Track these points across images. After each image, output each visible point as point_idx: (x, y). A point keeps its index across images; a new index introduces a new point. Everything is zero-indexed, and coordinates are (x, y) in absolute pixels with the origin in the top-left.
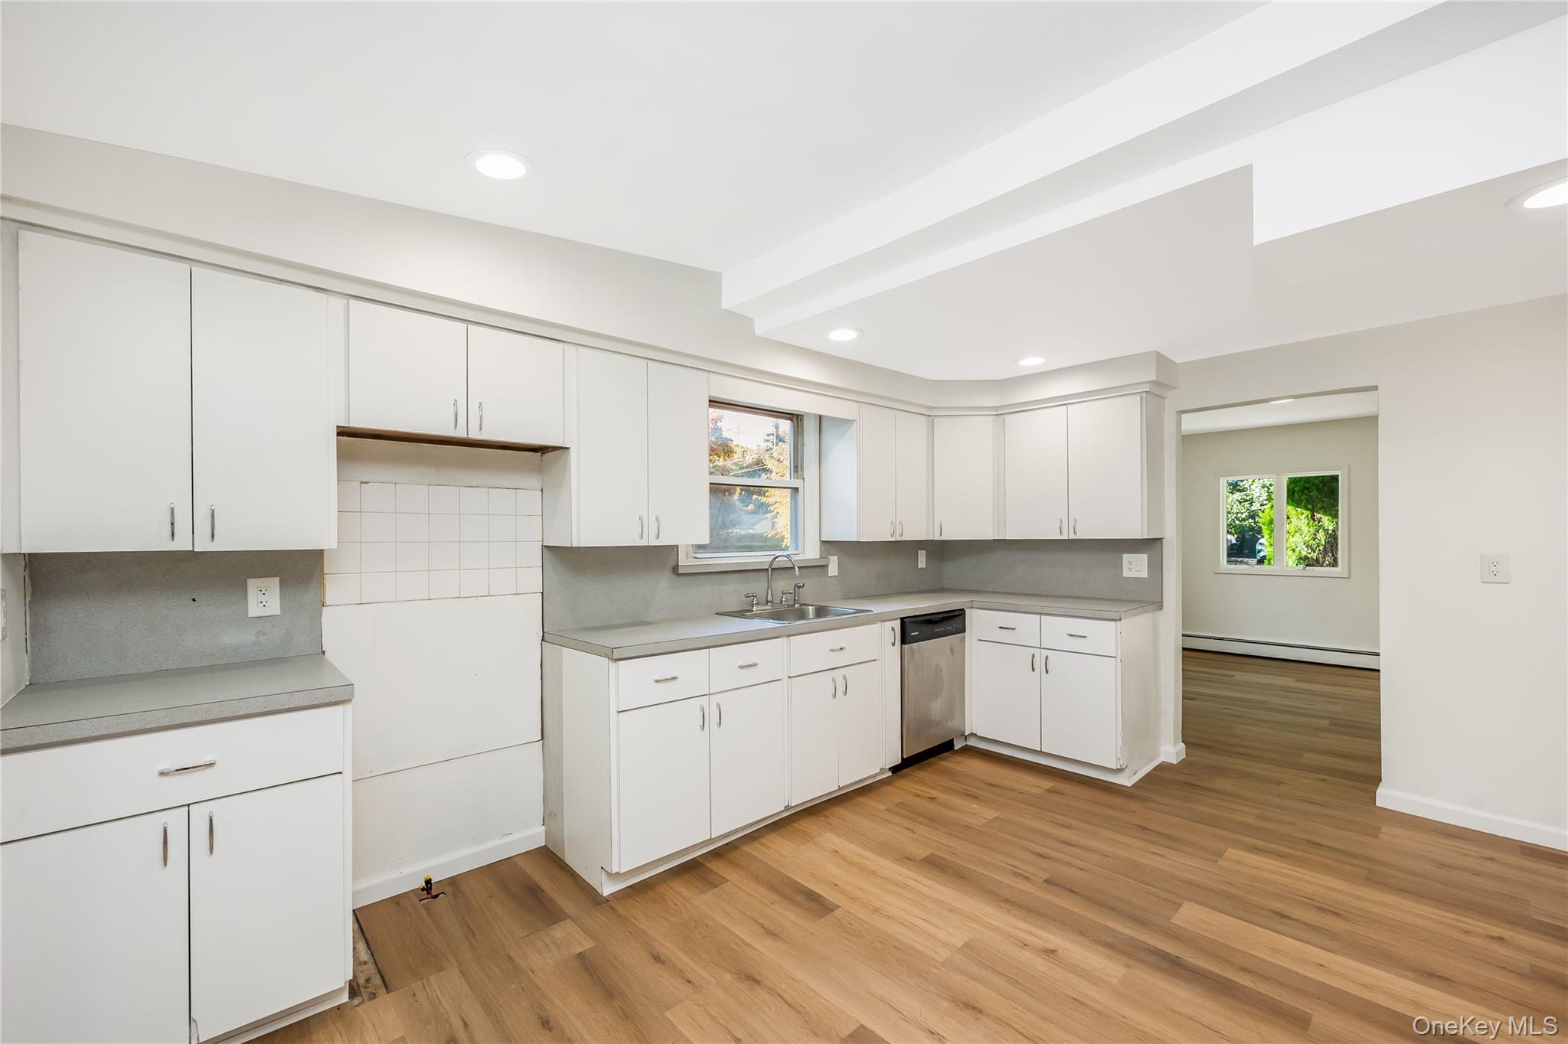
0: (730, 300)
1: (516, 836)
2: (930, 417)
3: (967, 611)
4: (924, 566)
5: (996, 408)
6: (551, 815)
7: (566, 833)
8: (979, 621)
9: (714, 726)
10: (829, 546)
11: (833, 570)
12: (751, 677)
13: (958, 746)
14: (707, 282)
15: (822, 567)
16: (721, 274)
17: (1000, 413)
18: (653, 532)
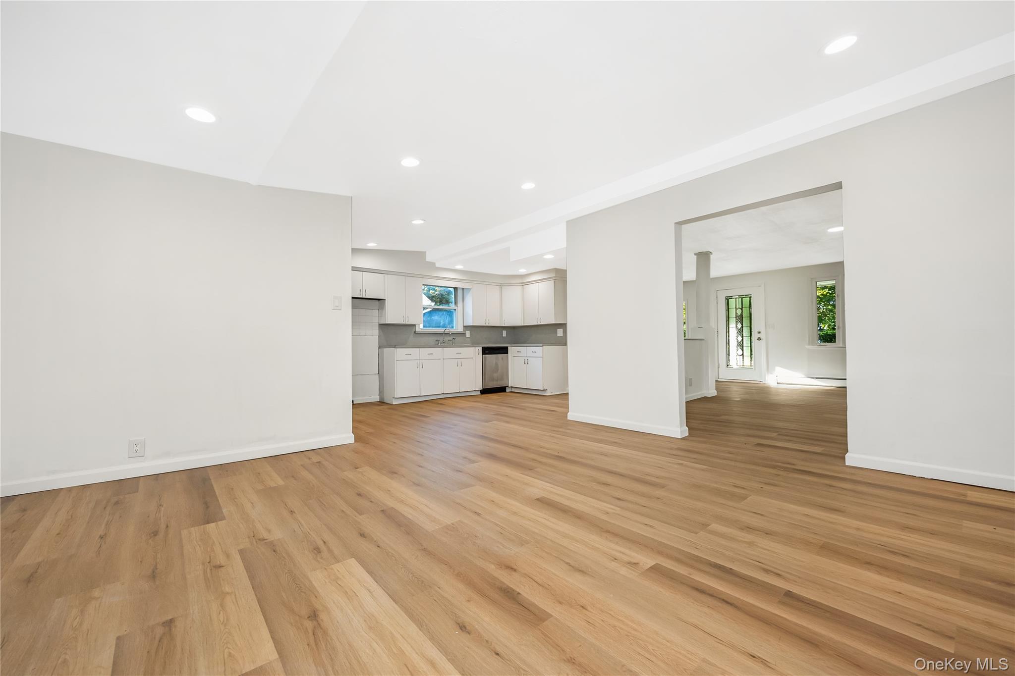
0: (429, 258)
1: (372, 397)
2: (501, 286)
3: (509, 348)
4: (505, 336)
5: (522, 283)
6: (381, 392)
7: (385, 398)
8: (512, 350)
9: (421, 368)
10: (466, 327)
11: (468, 334)
12: (431, 357)
13: (508, 390)
14: (422, 254)
15: (465, 334)
16: (425, 252)
17: (524, 284)
18: (407, 321)
